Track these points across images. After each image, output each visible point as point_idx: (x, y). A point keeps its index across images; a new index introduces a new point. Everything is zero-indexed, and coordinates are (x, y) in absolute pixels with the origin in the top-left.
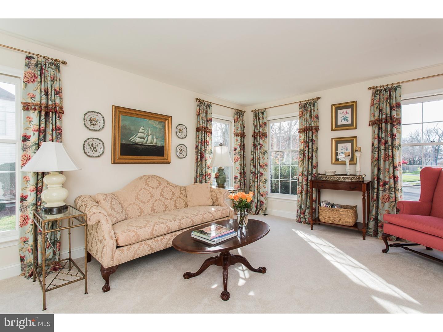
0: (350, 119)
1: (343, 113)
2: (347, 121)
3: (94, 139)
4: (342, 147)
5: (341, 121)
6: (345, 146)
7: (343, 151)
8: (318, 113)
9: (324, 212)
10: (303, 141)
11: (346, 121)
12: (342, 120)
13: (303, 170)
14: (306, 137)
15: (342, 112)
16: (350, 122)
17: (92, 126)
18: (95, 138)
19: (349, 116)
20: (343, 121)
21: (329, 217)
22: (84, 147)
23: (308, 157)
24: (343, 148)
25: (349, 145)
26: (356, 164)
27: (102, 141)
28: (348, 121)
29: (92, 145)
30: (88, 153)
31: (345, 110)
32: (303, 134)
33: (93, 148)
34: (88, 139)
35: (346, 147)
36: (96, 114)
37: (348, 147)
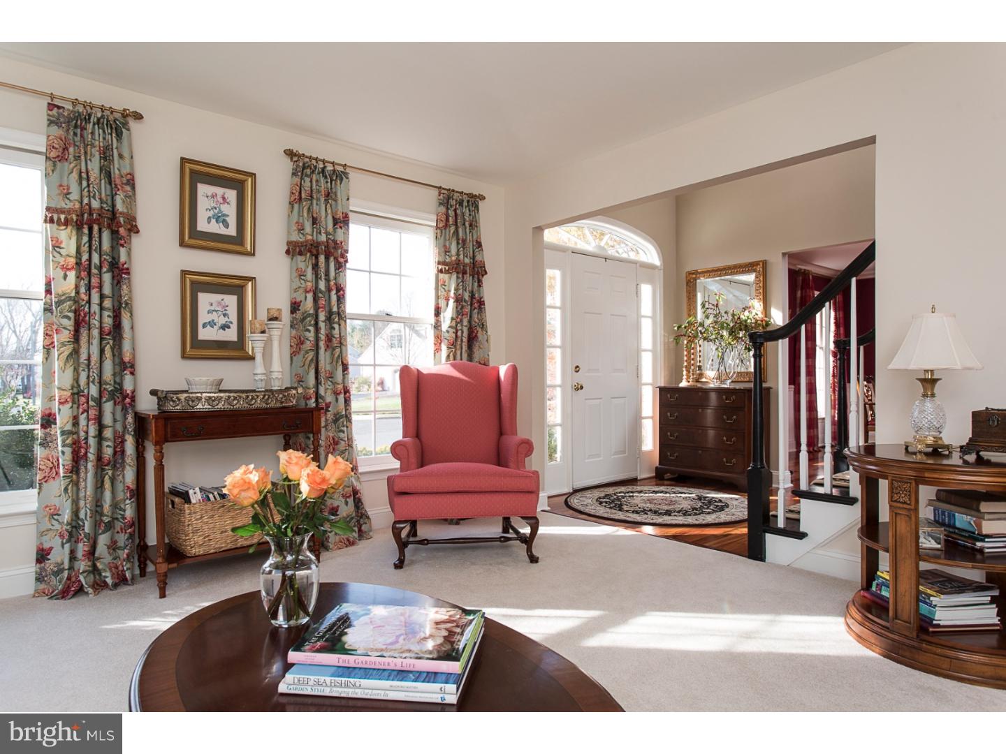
0: (232, 220)
1: (213, 196)
2: (227, 226)
4: (212, 305)
5: (209, 222)
6: (219, 303)
7: (214, 316)
8: (132, 165)
9: (205, 519)
10: (72, 261)
11: (221, 224)
12: (209, 218)
13: (77, 380)
14: (85, 248)
15: (209, 194)
16: (232, 231)
19: (230, 211)
20: (213, 221)
21: (222, 532)
23: (101, 328)
24: (212, 308)
25: (231, 301)
26: (252, 358)
28: (227, 228)
31: (219, 191)
32: (74, 232)
35: (224, 307)
37: (227, 306)
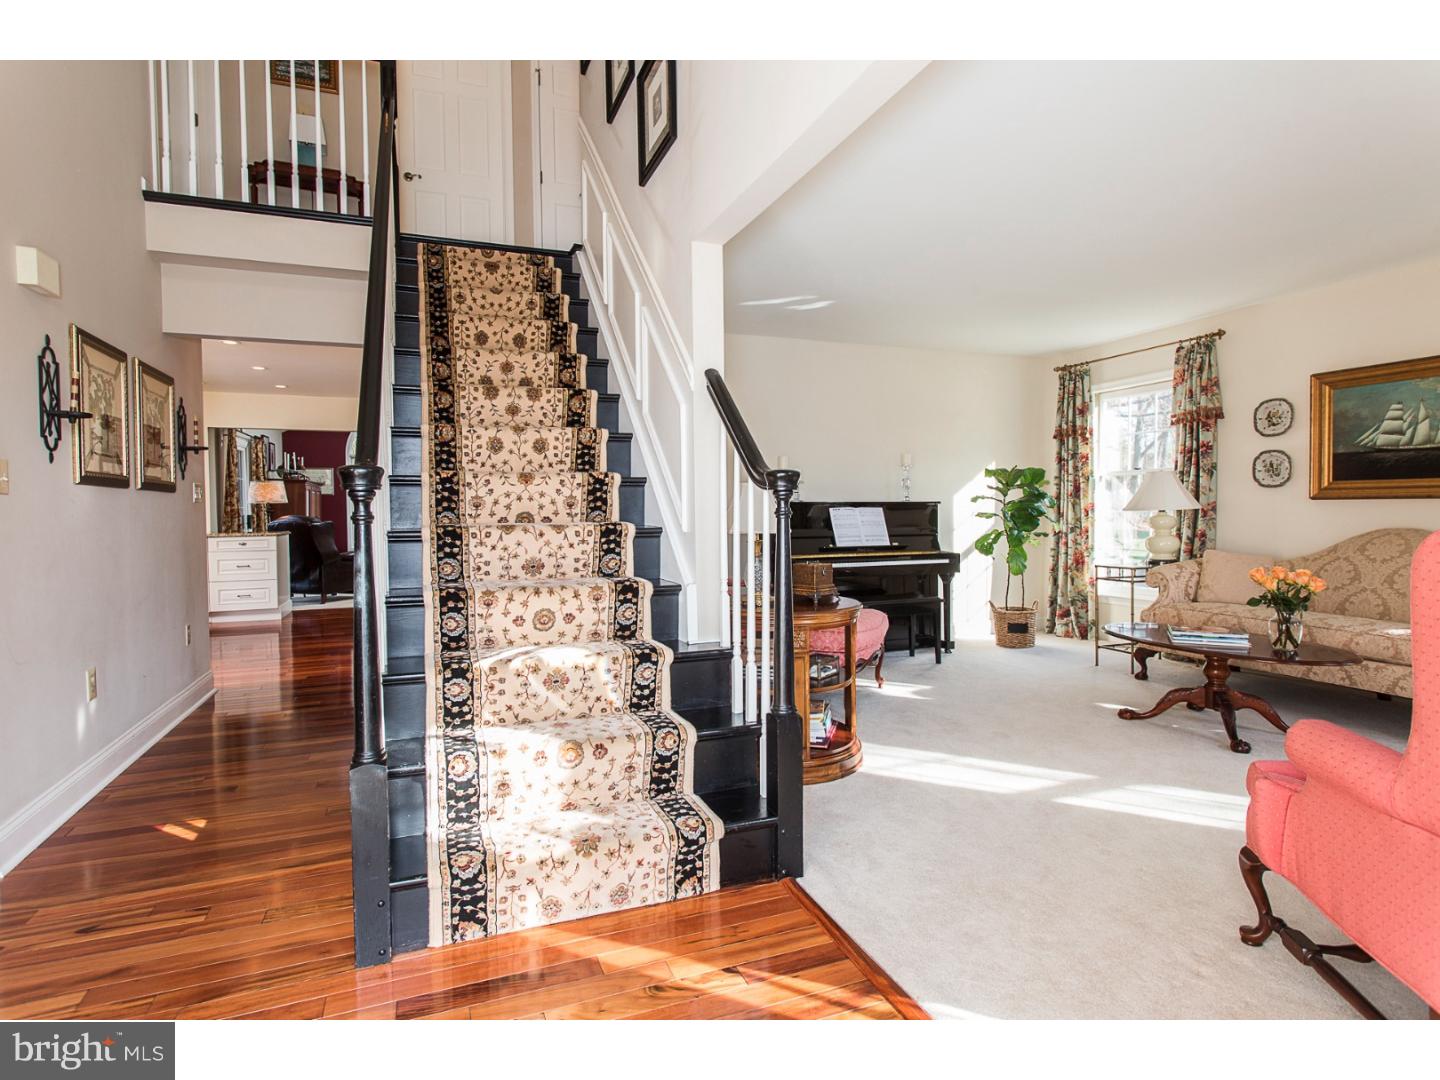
3: (1273, 453)
17: (1272, 427)
18: (1274, 451)
22: (1254, 469)
27: (1286, 455)
29: (1271, 465)
30: (1261, 480)
33: (1272, 470)
34: (1261, 454)
36: (1278, 402)
